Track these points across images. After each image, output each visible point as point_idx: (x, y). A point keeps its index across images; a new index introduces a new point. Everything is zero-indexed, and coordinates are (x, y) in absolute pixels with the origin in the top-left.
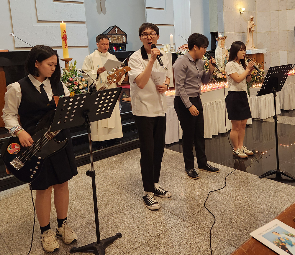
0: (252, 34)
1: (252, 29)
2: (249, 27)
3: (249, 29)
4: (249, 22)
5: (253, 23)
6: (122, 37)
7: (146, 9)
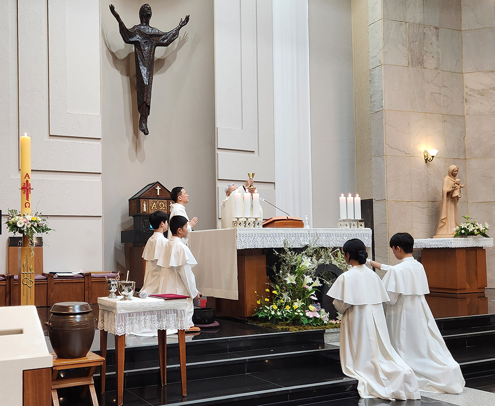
0: (456, 205)
3: (448, 193)
4: (447, 178)
6: (169, 204)
7: (218, 152)
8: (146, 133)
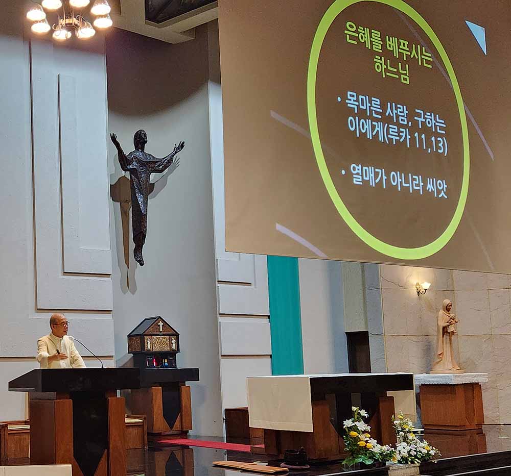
0: (450, 340)
1: (451, 329)
2: (442, 324)
3: (444, 328)
4: (441, 312)
5: (453, 315)
7: (218, 285)
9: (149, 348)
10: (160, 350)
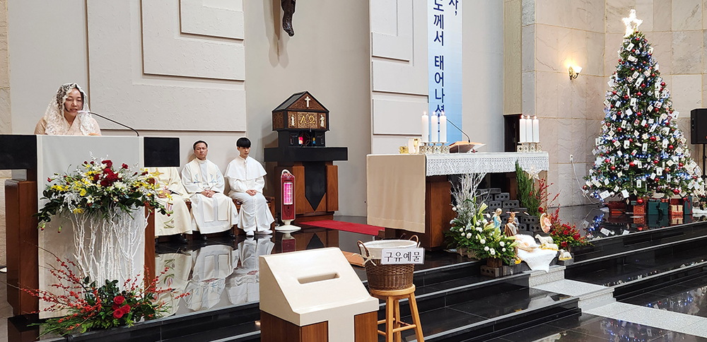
6: (319, 117)
7: (372, 60)
8: (291, 34)
9: (293, 124)
10: (306, 127)
